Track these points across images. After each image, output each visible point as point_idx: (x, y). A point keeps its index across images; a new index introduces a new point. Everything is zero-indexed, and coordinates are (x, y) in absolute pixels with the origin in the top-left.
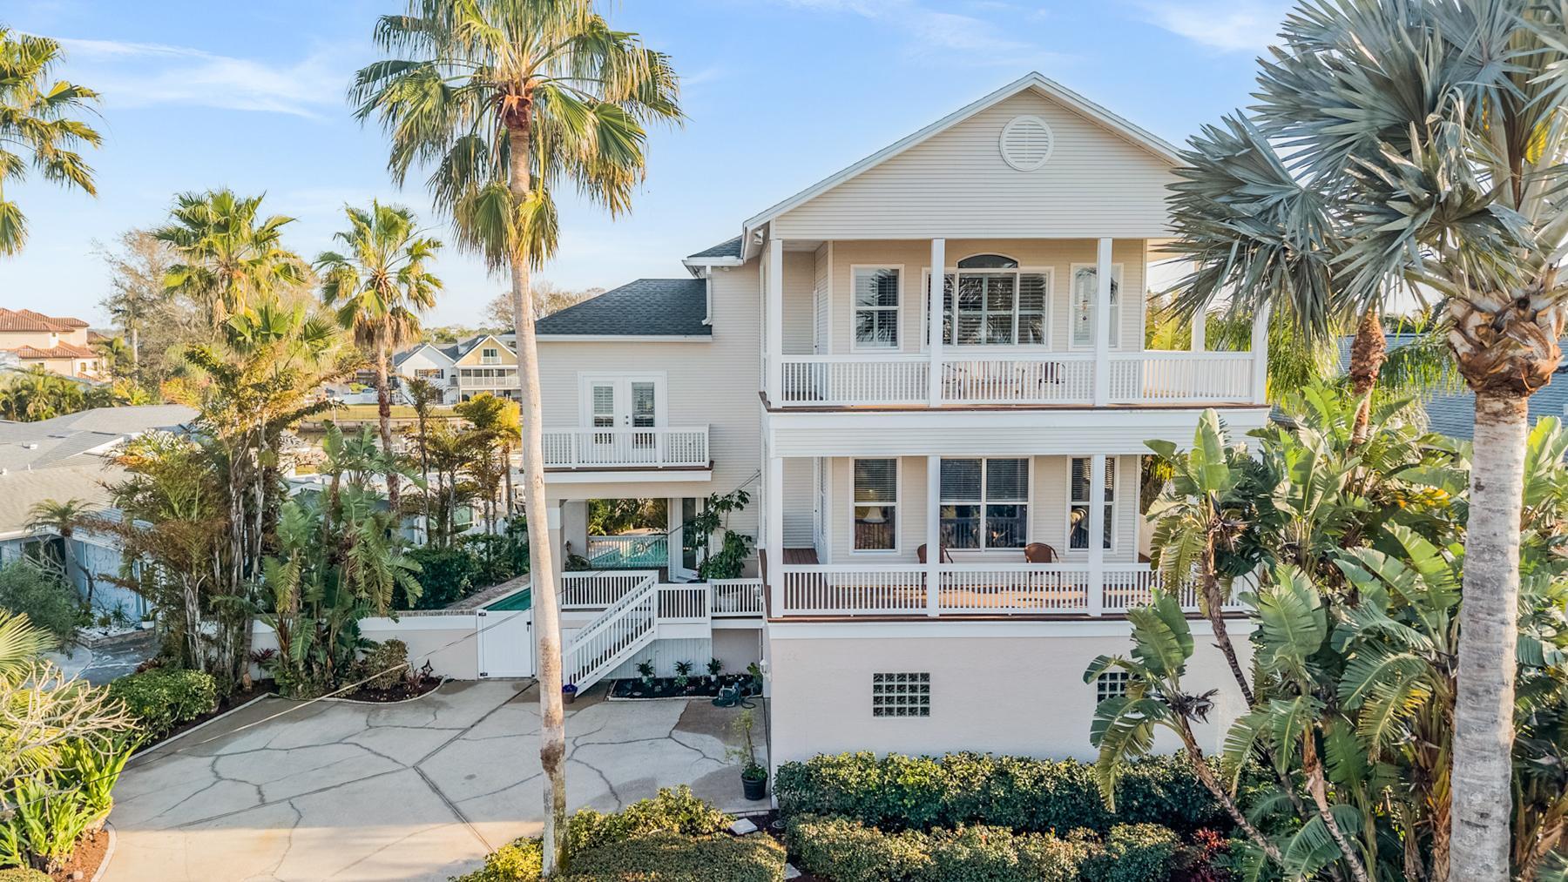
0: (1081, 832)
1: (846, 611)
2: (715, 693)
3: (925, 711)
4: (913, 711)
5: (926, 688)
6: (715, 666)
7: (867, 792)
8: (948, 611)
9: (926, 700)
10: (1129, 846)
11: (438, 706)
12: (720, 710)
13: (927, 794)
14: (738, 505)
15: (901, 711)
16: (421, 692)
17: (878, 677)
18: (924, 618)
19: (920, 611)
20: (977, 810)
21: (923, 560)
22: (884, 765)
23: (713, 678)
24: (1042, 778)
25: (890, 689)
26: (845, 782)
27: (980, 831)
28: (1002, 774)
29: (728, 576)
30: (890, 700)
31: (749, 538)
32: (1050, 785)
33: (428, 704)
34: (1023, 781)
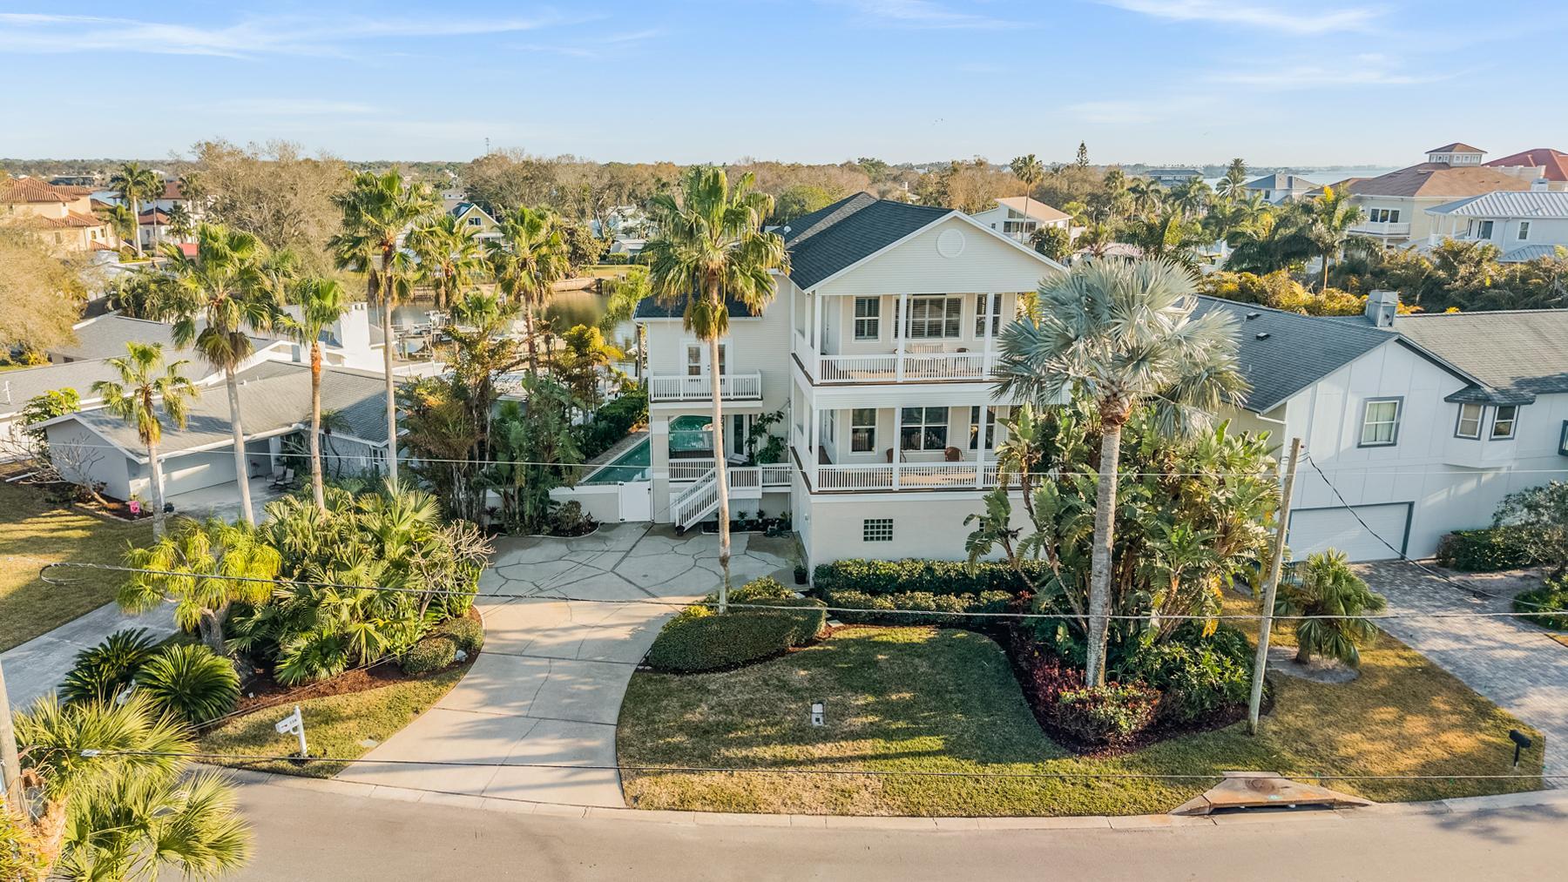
0: (967, 595)
1: (850, 488)
2: (765, 529)
3: (890, 538)
4: (884, 538)
5: (891, 527)
6: (761, 514)
7: (861, 578)
8: (903, 487)
9: (890, 532)
10: (989, 601)
11: (605, 539)
12: (768, 539)
13: (891, 579)
14: (777, 420)
15: (878, 539)
16: (590, 531)
17: (866, 521)
18: (891, 491)
19: (889, 487)
20: (915, 585)
21: (890, 460)
22: (869, 565)
23: (760, 521)
24: (949, 571)
25: (872, 527)
26: (851, 573)
27: (918, 594)
28: (929, 569)
29: (771, 462)
30: (872, 533)
31: (782, 439)
32: (953, 574)
33: (597, 538)
34: (939, 572)
